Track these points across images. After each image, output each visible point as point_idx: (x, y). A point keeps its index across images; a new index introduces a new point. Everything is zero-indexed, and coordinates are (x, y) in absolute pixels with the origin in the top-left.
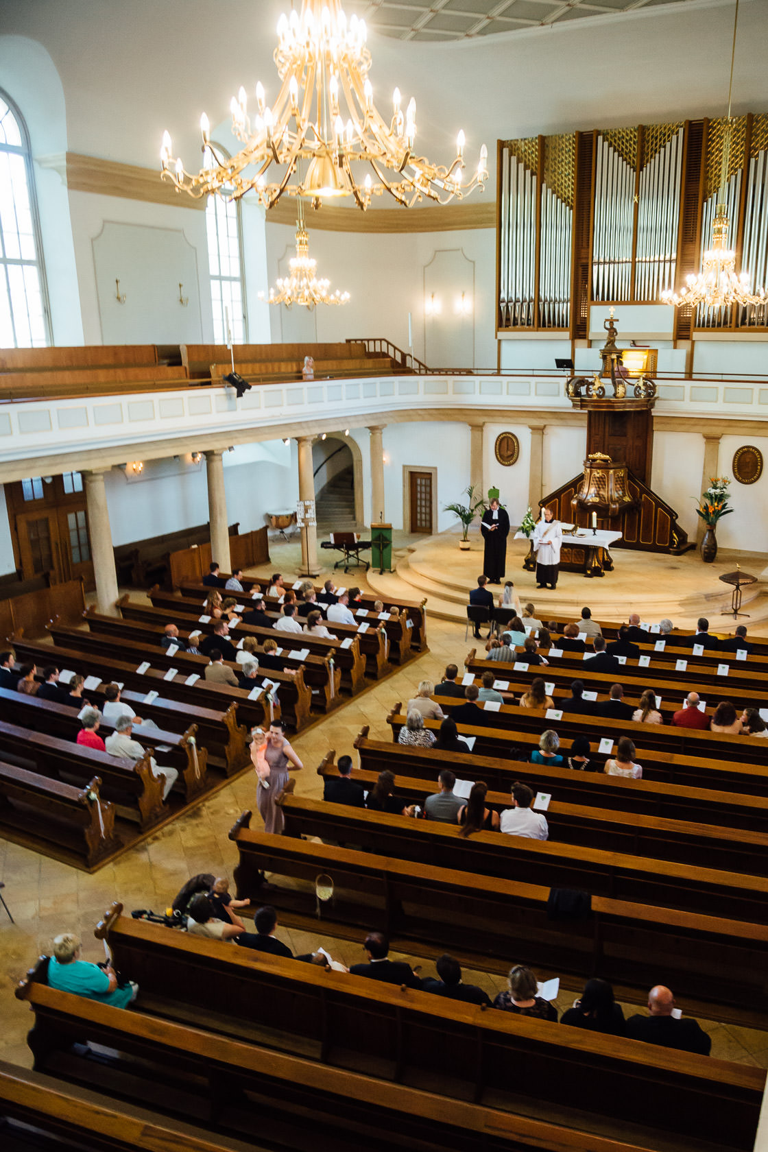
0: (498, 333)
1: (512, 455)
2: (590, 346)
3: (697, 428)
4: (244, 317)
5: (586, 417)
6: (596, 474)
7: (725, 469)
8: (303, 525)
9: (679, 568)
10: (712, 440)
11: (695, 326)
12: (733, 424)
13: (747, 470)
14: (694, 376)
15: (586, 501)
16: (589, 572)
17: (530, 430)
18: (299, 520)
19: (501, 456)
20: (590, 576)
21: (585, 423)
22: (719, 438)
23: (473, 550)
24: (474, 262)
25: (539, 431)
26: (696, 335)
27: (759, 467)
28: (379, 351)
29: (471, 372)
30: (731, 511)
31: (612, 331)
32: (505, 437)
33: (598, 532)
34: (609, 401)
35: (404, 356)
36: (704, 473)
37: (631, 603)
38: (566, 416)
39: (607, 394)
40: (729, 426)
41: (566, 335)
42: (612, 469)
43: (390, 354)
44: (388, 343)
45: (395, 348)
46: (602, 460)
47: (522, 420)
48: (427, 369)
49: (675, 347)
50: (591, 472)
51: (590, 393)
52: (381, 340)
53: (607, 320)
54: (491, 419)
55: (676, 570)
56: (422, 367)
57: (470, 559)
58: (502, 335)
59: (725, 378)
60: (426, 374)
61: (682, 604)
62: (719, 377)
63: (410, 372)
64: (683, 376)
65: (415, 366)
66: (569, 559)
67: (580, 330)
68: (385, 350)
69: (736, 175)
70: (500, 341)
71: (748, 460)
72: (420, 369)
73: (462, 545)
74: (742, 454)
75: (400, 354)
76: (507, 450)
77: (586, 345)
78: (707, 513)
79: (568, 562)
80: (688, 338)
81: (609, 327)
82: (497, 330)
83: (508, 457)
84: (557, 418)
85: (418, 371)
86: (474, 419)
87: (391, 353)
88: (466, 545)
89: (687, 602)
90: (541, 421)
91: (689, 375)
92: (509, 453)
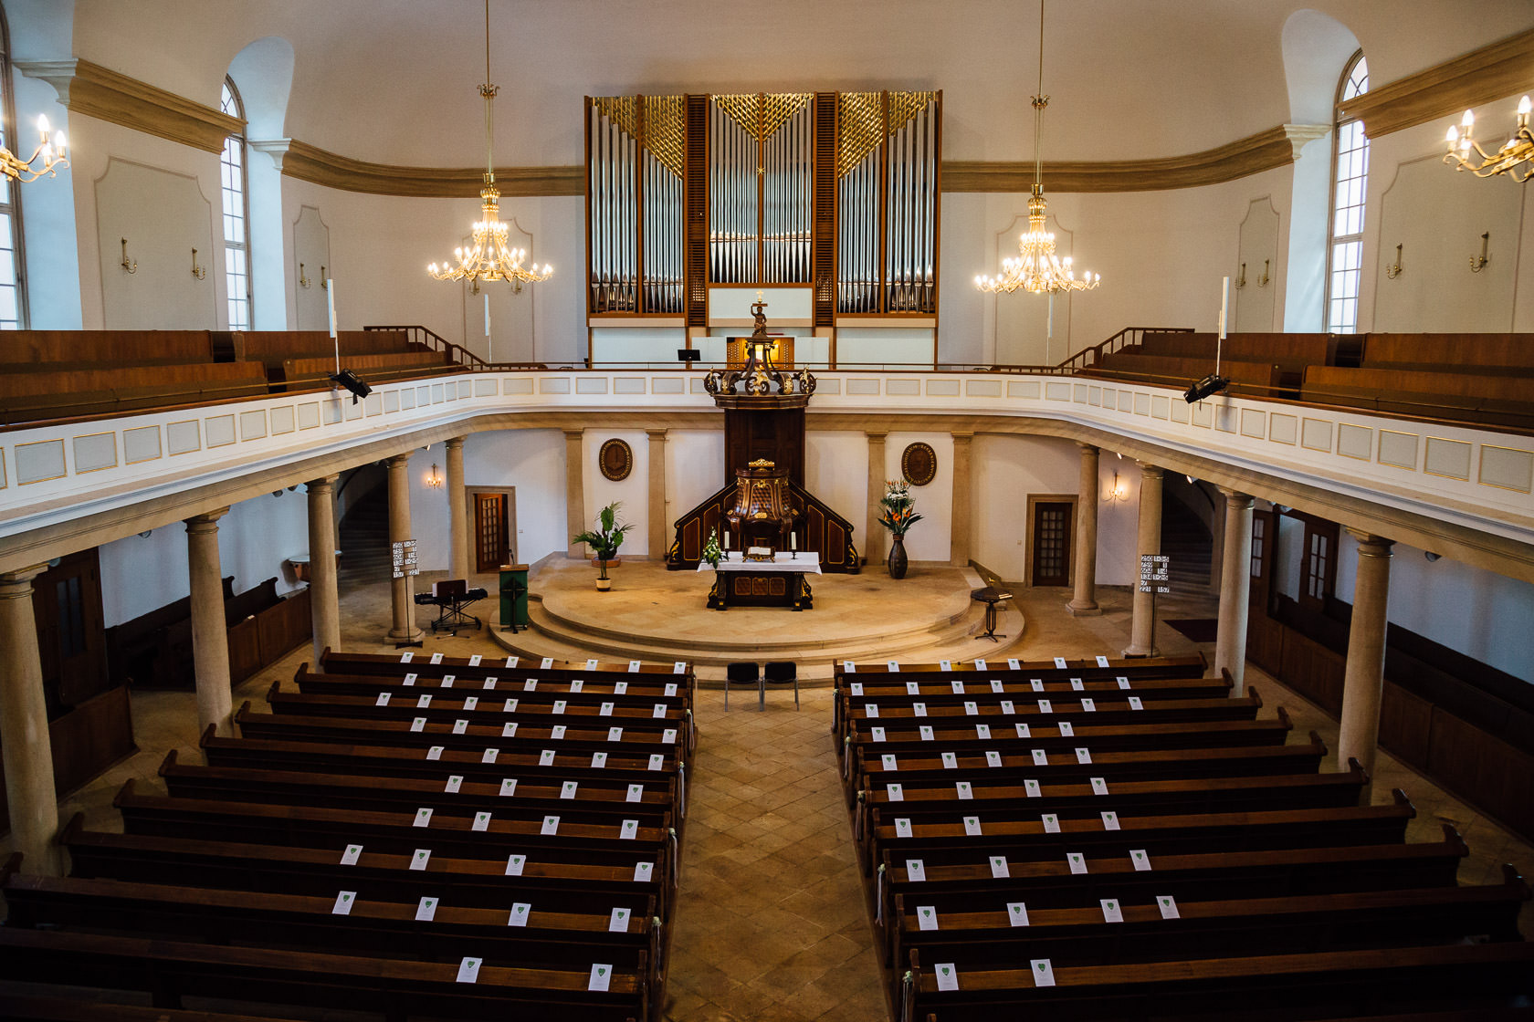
0: (591, 319)
1: (624, 467)
2: (708, 334)
3: (858, 426)
4: (249, 296)
5: (723, 417)
6: (758, 484)
7: (894, 471)
8: (401, 574)
9: (879, 590)
10: (877, 439)
11: (838, 311)
12: (901, 420)
13: (919, 470)
14: (838, 367)
15: (748, 518)
16: (798, 605)
17: (648, 436)
18: (397, 569)
19: (607, 467)
20: (799, 609)
21: (723, 424)
22: (884, 436)
23: (615, 590)
24: (532, 235)
25: (658, 436)
26: (840, 322)
27: (932, 466)
28: (414, 341)
29: (545, 367)
30: (918, 518)
31: (759, 317)
32: (612, 445)
33: (798, 554)
34: (775, 398)
35: (449, 347)
36: (870, 476)
37: (882, 637)
38: (694, 417)
39: (771, 390)
40: (895, 422)
41: (681, 322)
42: (777, 477)
43: (428, 345)
44: (427, 331)
45: (437, 338)
46: (765, 468)
47: (636, 424)
48: (482, 363)
49: (814, 335)
50: (751, 483)
51: (751, 390)
52: (416, 328)
53: (754, 305)
54: (593, 425)
55: (875, 592)
56: (475, 362)
57: (626, 603)
58: (594, 322)
59: (886, 368)
60: (482, 371)
61: (933, 630)
62: (880, 368)
63: (462, 369)
64: (826, 367)
65: (467, 361)
66: (765, 591)
67: (697, 316)
68: (421, 339)
69: (867, 158)
70: (590, 329)
71: (919, 459)
72: (472, 365)
73: (600, 584)
74: (913, 452)
75: (444, 345)
76: (616, 462)
77: (705, 334)
78: (892, 521)
79: (764, 594)
80: (830, 324)
81: (757, 313)
82: (588, 317)
83: (618, 469)
84: (682, 420)
85: (470, 368)
86: (568, 425)
87: (431, 344)
88: (607, 584)
89: (934, 629)
90: (660, 423)
91: (833, 366)
92: (619, 464)
